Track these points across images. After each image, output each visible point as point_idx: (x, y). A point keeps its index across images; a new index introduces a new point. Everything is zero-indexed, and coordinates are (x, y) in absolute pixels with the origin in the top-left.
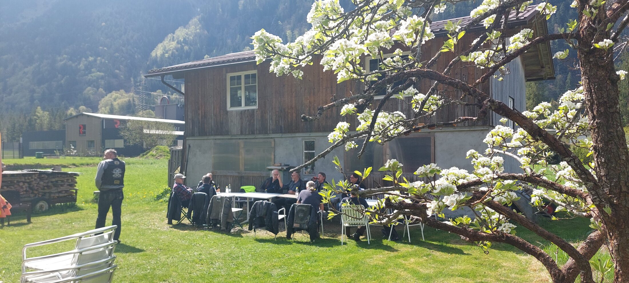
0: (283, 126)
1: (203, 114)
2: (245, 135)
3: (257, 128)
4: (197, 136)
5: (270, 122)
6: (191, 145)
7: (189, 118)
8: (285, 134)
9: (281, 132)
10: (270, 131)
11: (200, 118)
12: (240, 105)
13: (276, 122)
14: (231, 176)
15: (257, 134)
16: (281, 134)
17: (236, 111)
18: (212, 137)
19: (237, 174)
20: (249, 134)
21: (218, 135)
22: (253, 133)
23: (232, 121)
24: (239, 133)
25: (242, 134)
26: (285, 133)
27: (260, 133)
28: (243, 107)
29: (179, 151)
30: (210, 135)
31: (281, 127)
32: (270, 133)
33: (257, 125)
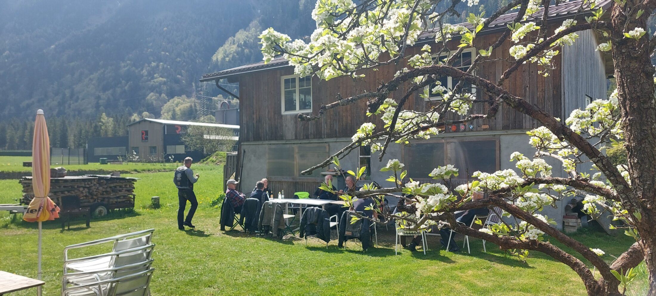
0: (338, 130)
1: (258, 118)
2: (300, 139)
3: (311, 133)
4: (252, 141)
5: (324, 126)
6: (246, 150)
7: (244, 122)
8: (340, 139)
9: (336, 137)
10: (324, 135)
11: (255, 122)
12: (295, 109)
13: (330, 126)
14: (285, 182)
15: (311, 139)
16: (335, 139)
17: (291, 115)
18: (267, 142)
19: (291, 180)
20: (303, 139)
21: (272, 140)
22: (307, 138)
23: (286, 126)
24: (294, 138)
25: (296, 138)
26: (340, 137)
27: (314, 138)
28: (298, 111)
29: (234, 156)
30: (264, 140)
31: (336, 130)
32: (324, 138)
33: (311, 129)
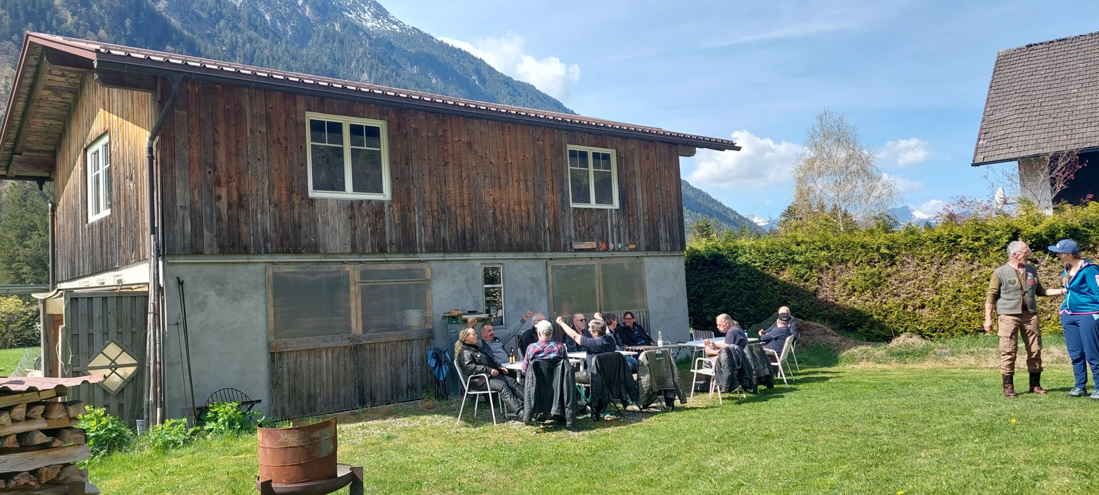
0: (448, 239)
2: (364, 253)
5: (420, 230)
8: (450, 255)
9: (445, 251)
10: (421, 248)
13: (433, 231)
14: (327, 349)
15: (391, 253)
16: (442, 255)
18: (265, 258)
19: (346, 343)
20: (373, 253)
22: (382, 251)
23: (326, 223)
24: (349, 250)
25: (354, 251)
26: (452, 252)
27: (399, 252)
28: (349, 194)
30: (258, 253)
31: (444, 240)
32: (422, 252)
33: (391, 234)
